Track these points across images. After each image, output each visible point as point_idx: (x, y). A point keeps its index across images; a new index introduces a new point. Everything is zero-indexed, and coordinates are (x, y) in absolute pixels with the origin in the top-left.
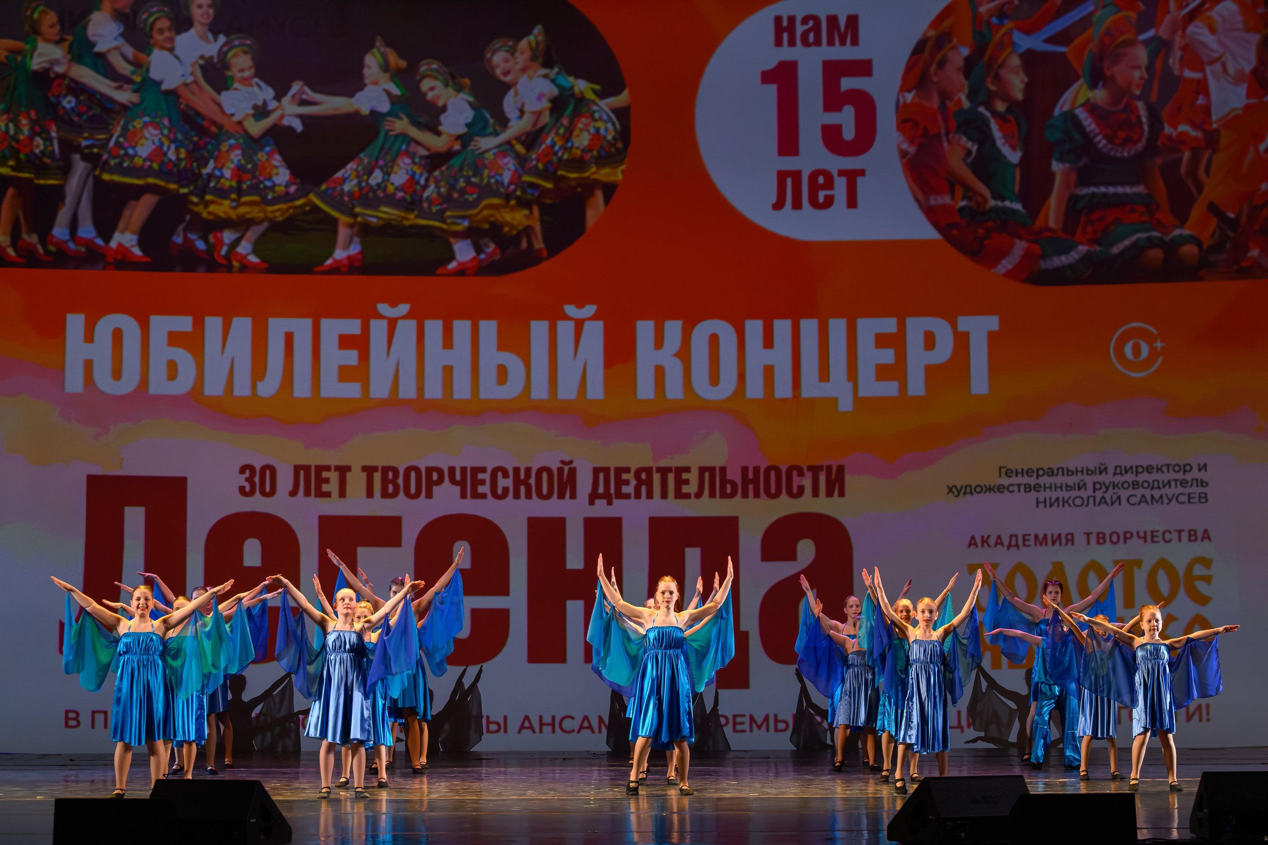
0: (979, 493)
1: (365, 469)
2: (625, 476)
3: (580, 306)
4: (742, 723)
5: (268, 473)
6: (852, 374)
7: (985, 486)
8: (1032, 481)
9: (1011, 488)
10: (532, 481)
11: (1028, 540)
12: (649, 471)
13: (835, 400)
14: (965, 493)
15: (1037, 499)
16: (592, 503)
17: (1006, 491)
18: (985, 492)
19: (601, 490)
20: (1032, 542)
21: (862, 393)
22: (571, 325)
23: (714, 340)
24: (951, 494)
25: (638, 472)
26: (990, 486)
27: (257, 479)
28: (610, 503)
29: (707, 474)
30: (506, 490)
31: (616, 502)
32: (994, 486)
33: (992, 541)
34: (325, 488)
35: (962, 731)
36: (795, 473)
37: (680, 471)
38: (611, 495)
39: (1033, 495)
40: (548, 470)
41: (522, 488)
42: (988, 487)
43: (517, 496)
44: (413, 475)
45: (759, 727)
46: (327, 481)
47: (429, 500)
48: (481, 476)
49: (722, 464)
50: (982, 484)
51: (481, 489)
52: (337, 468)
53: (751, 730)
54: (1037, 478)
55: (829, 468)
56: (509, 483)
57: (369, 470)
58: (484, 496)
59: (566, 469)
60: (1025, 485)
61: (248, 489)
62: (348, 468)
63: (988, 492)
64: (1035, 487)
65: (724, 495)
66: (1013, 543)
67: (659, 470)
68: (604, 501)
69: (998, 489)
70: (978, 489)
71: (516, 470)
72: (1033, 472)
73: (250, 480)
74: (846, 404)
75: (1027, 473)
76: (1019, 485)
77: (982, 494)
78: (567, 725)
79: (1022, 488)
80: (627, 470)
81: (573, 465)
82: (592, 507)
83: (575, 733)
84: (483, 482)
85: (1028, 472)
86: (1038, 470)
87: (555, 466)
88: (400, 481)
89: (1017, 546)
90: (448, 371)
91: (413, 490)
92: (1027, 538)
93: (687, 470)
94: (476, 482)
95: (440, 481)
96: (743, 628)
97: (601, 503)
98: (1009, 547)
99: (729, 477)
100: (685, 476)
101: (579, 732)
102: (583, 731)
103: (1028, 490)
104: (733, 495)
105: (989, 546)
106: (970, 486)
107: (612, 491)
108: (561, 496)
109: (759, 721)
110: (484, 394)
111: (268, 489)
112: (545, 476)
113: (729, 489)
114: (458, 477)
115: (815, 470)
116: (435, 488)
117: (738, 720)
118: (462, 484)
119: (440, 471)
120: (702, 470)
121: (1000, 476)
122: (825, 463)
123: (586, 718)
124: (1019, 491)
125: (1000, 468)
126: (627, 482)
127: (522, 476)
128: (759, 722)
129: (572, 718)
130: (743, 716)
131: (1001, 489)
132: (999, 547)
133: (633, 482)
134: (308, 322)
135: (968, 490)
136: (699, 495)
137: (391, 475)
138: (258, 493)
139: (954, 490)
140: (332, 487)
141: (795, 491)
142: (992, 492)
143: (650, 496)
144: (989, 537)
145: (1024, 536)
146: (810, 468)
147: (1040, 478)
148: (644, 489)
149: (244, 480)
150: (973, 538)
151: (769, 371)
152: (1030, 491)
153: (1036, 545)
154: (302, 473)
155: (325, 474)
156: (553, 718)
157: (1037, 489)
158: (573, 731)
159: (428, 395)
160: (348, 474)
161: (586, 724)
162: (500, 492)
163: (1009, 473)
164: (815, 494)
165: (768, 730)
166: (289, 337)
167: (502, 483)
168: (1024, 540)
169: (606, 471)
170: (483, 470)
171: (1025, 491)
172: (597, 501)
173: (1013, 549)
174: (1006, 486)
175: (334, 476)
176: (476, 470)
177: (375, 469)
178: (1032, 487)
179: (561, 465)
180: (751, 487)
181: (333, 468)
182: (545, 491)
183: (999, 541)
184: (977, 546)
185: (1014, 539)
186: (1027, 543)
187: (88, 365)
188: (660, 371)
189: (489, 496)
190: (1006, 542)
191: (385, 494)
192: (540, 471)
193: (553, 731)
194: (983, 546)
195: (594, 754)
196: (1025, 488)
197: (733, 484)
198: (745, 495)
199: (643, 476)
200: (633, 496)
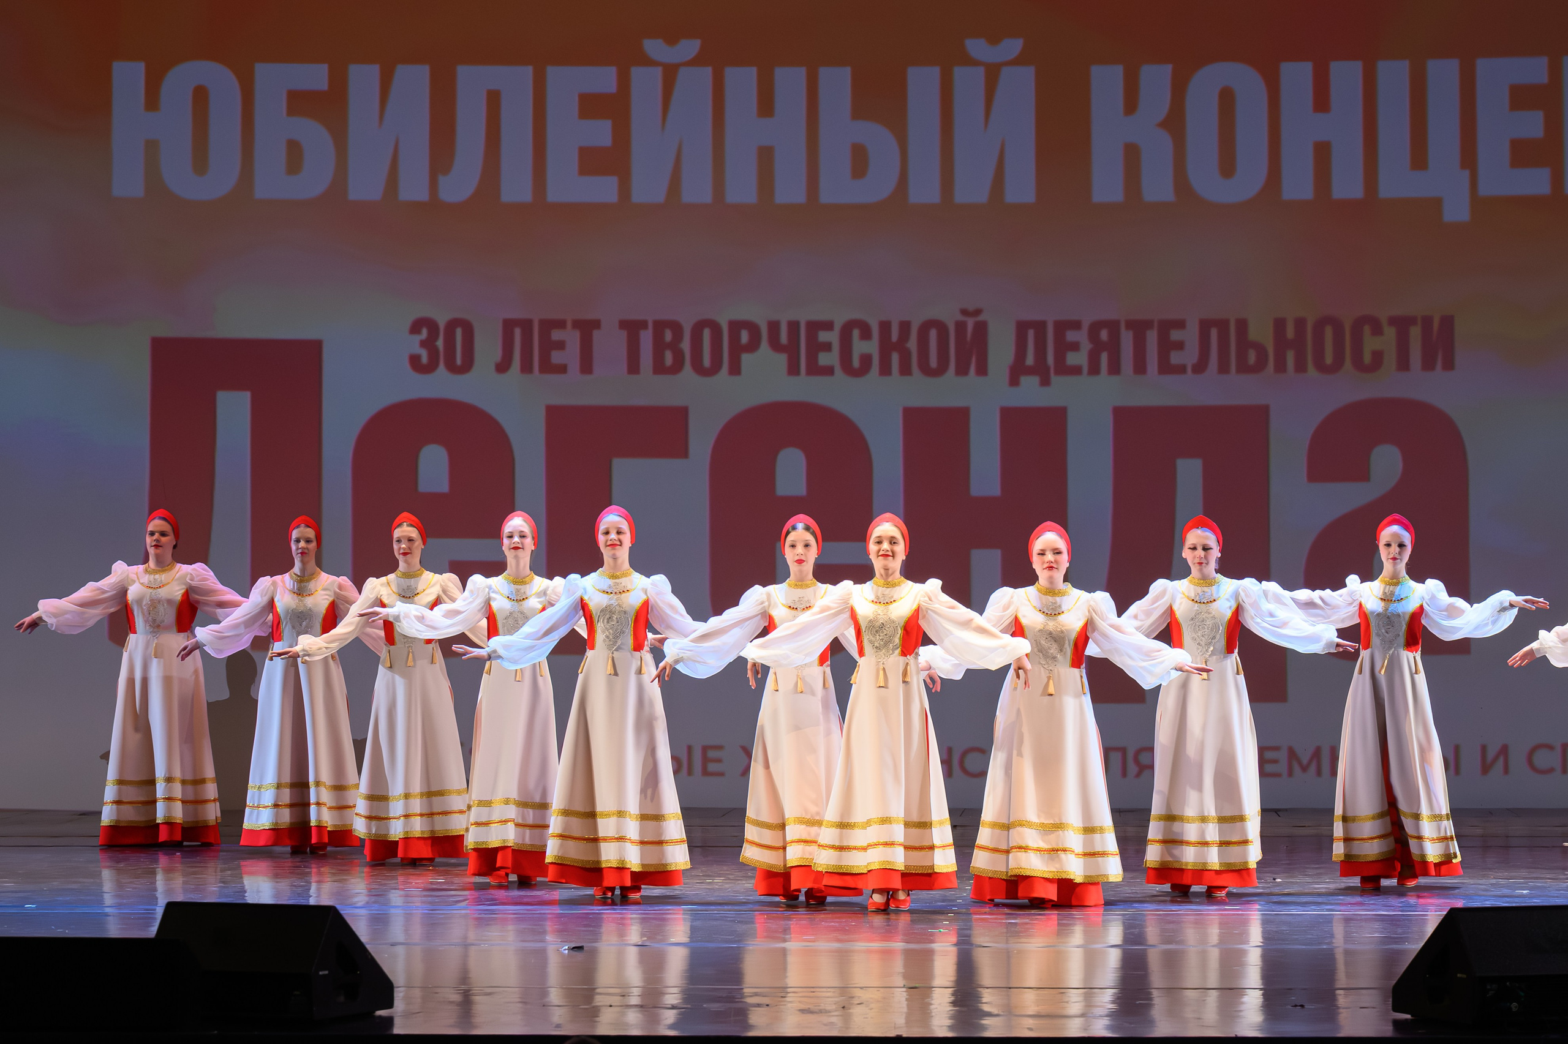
1: (624, 324)
2: (1071, 336)
3: (994, 40)
4: (1275, 761)
5: (459, 332)
6: (1469, 158)
10: (912, 344)
12: (1113, 326)
13: (1436, 204)
16: (1014, 381)
19: (1030, 360)
21: (1486, 189)
22: (978, 74)
23: (1227, 98)
25: (1095, 328)
27: (440, 343)
28: (1045, 382)
29: (1214, 333)
30: (866, 360)
31: (1054, 379)
34: (557, 357)
36: (1367, 329)
37: (1167, 326)
38: (1048, 369)
40: (941, 326)
41: (895, 358)
43: (885, 370)
44: (707, 333)
45: (1304, 769)
46: (561, 345)
47: (735, 379)
48: (823, 336)
49: (1241, 316)
51: (824, 359)
52: (578, 324)
53: (1290, 774)
55: (1427, 321)
56: (872, 347)
57: (632, 328)
58: (829, 371)
59: (970, 323)
61: (425, 360)
62: (596, 324)
65: (1244, 368)
67: (1131, 325)
68: (1035, 380)
71: (885, 326)
73: (427, 344)
74: (1457, 210)
78: (973, 763)
80: (1076, 325)
81: (981, 318)
82: (1014, 389)
84: (827, 347)
87: (950, 317)
88: (686, 345)
90: (766, 156)
91: (707, 362)
93: (1180, 324)
94: (817, 347)
95: (753, 346)
97: (1030, 382)
99: (1253, 334)
100: (1175, 335)
104: (1260, 366)
107: (1050, 360)
108: (962, 371)
109: (1305, 756)
110: (826, 196)
111: (459, 362)
112: (933, 334)
113: (1252, 357)
114: (784, 339)
115: (1402, 324)
116: (746, 358)
117: (1268, 755)
118: (791, 350)
119: (753, 328)
122: (1418, 311)
126: (1075, 347)
127: (895, 337)
128: (1305, 761)
130: (1276, 749)
133: (1086, 346)
134: (527, 72)
136: (1200, 367)
137: (668, 336)
138: (442, 367)
140: (570, 355)
141: (1367, 358)
143: (1115, 368)
146: (1393, 321)
148: (1104, 357)
149: (417, 344)
151: (1322, 152)
154: (518, 332)
155: (556, 335)
156: (949, 751)
159: (733, 196)
160: (596, 334)
162: (856, 363)
164: (1403, 364)
165: (1319, 773)
166: (494, 99)
167: (860, 347)
169: (1040, 327)
170: (828, 326)
172: (1025, 380)
175: (572, 338)
176: (815, 327)
177: (643, 324)
179: (960, 318)
180: (1290, 353)
181: (569, 325)
182: (933, 363)
187: (152, 147)
188: (1132, 153)
189: (838, 370)
191: (659, 368)
192: (926, 327)
197: (1261, 350)
198: (1281, 367)
199: (1104, 335)
200: (1085, 369)
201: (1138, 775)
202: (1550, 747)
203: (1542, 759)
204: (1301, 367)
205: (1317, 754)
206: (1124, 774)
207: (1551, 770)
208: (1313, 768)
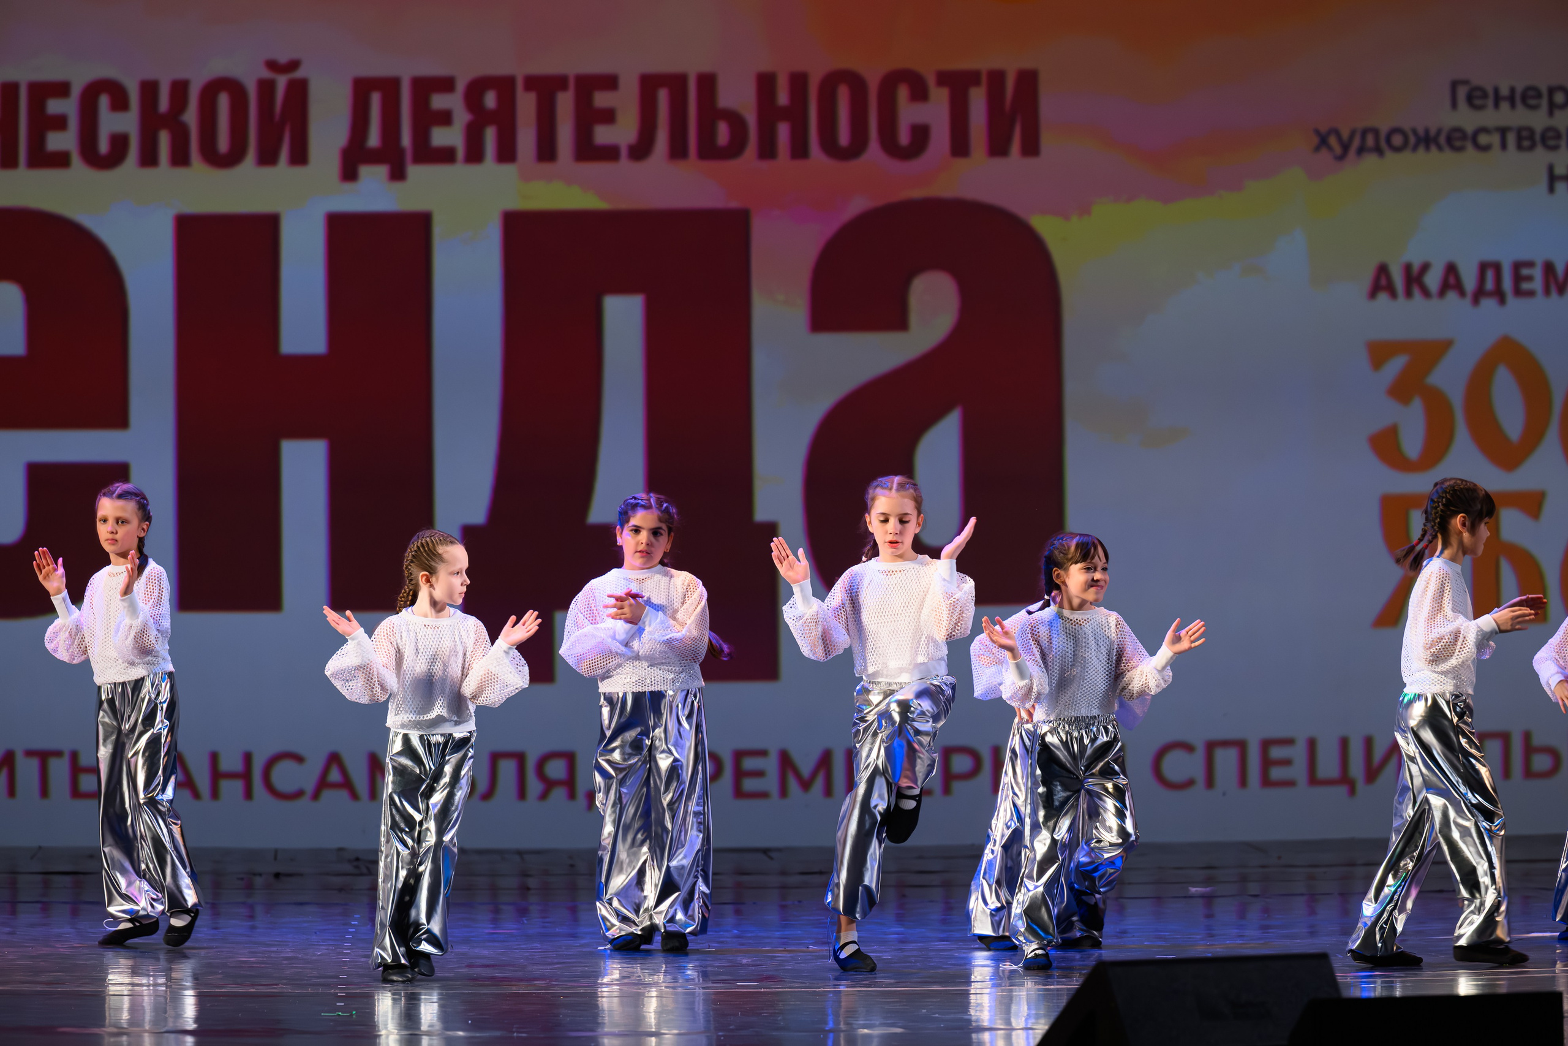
0: (1397, 149)
2: (439, 102)
4: (759, 774)
7: (1415, 132)
8: (1538, 120)
9: (1483, 139)
10: (191, 117)
11: (1530, 278)
12: (505, 86)
14: (1361, 150)
15: (1551, 169)
16: (349, 174)
17: (1469, 145)
18: (1415, 148)
19: (374, 140)
20: (1537, 284)
24: (1324, 152)
25: (476, 89)
26: (1427, 131)
28: (398, 174)
29: (663, 95)
30: (119, 142)
31: (412, 169)
32: (1439, 132)
33: (1433, 280)
35: (1352, 791)
36: (903, 93)
37: (588, 86)
38: (401, 152)
39: (1540, 157)
40: (232, 86)
41: (165, 137)
42: (1421, 132)
43: (149, 158)
45: (806, 785)
48: (55, 106)
49: (706, 68)
50: (1406, 126)
51: (55, 142)
53: (783, 792)
54: (1551, 113)
55: (996, 78)
56: (128, 122)
58: (62, 160)
59: (281, 82)
60: (1519, 131)
63: (1421, 150)
64: (1544, 139)
65: (709, 151)
66: (1489, 285)
67: (532, 83)
68: (382, 169)
69: (1449, 140)
70: (1397, 140)
71: (148, 88)
72: (1539, 95)
75: (1524, 98)
76: (1503, 131)
77: (1407, 156)
78: (285, 776)
79: (1511, 139)
80: (446, 84)
81: (299, 73)
82: (348, 186)
83: (304, 802)
84: (60, 123)
85: (1528, 97)
86: (1551, 91)
87: (249, 74)
89: (1499, 295)
92: (1525, 272)
93: (610, 82)
96: (761, 514)
97: (373, 175)
98: (1479, 294)
100: (602, 100)
101: (316, 796)
102: (327, 794)
103: (1526, 143)
104: (735, 149)
105: (1426, 293)
106: (1376, 132)
107: (406, 140)
108: (267, 158)
109: (806, 765)
112: (223, 100)
113: (723, 133)
115: (958, 83)
117: (749, 764)
120: (649, 84)
121: (1454, 105)
122: (983, 63)
123: (334, 759)
124: (1504, 146)
125: (1454, 85)
126: (445, 118)
127: (164, 104)
128: (806, 770)
129: (299, 759)
130: (762, 753)
131: (1455, 140)
132: (1452, 296)
133: (462, 117)
135: (1370, 141)
136: (641, 150)
139: (1333, 141)
141: (904, 138)
142: (1433, 148)
143: (507, 152)
144: (1425, 267)
145: (1517, 266)
146: (944, 78)
147: (1558, 113)
148: (490, 135)
150: (1383, 270)
152: (1532, 147)
153: (1547, 292)
156: (248, 758)
157: (1552, 143)
158: (298, 794)
161: (334, 776)
162: (104, 147)
163: (1476, 98)
164: (960, 147)
165: (828, 791)
167: (110, 122)
168: (1518, 278)
169: (389, 87)
170: (61, 89)
171: (1520, 147)
172: (365, 171)
173: (1489, 304)
174: (1470, 129)
178: (1538, 137)
179: (267, 74)
180: (783, 131)
182: (224, 142)
183: (1452, 280)
184: (1393, 294)
185: (1490, 275)
186: (1525, 286)
189: (76, 158)
190: (1470, 282)
192: (213, 88)
193: (248, 794)
194: (1408, 294)
195: (357, 859)
196: (1520, 139)
197: (735, 120)
198: (767, 151)
199: (490, 100)
200: (460, 153)
201: (543, 796)
202: (1188, 748)
203: (1177, 766)
204: (800, 150)
205: (825, 760)
206: (522, 794)
207: (1189, 783)
208: (818, 784)
